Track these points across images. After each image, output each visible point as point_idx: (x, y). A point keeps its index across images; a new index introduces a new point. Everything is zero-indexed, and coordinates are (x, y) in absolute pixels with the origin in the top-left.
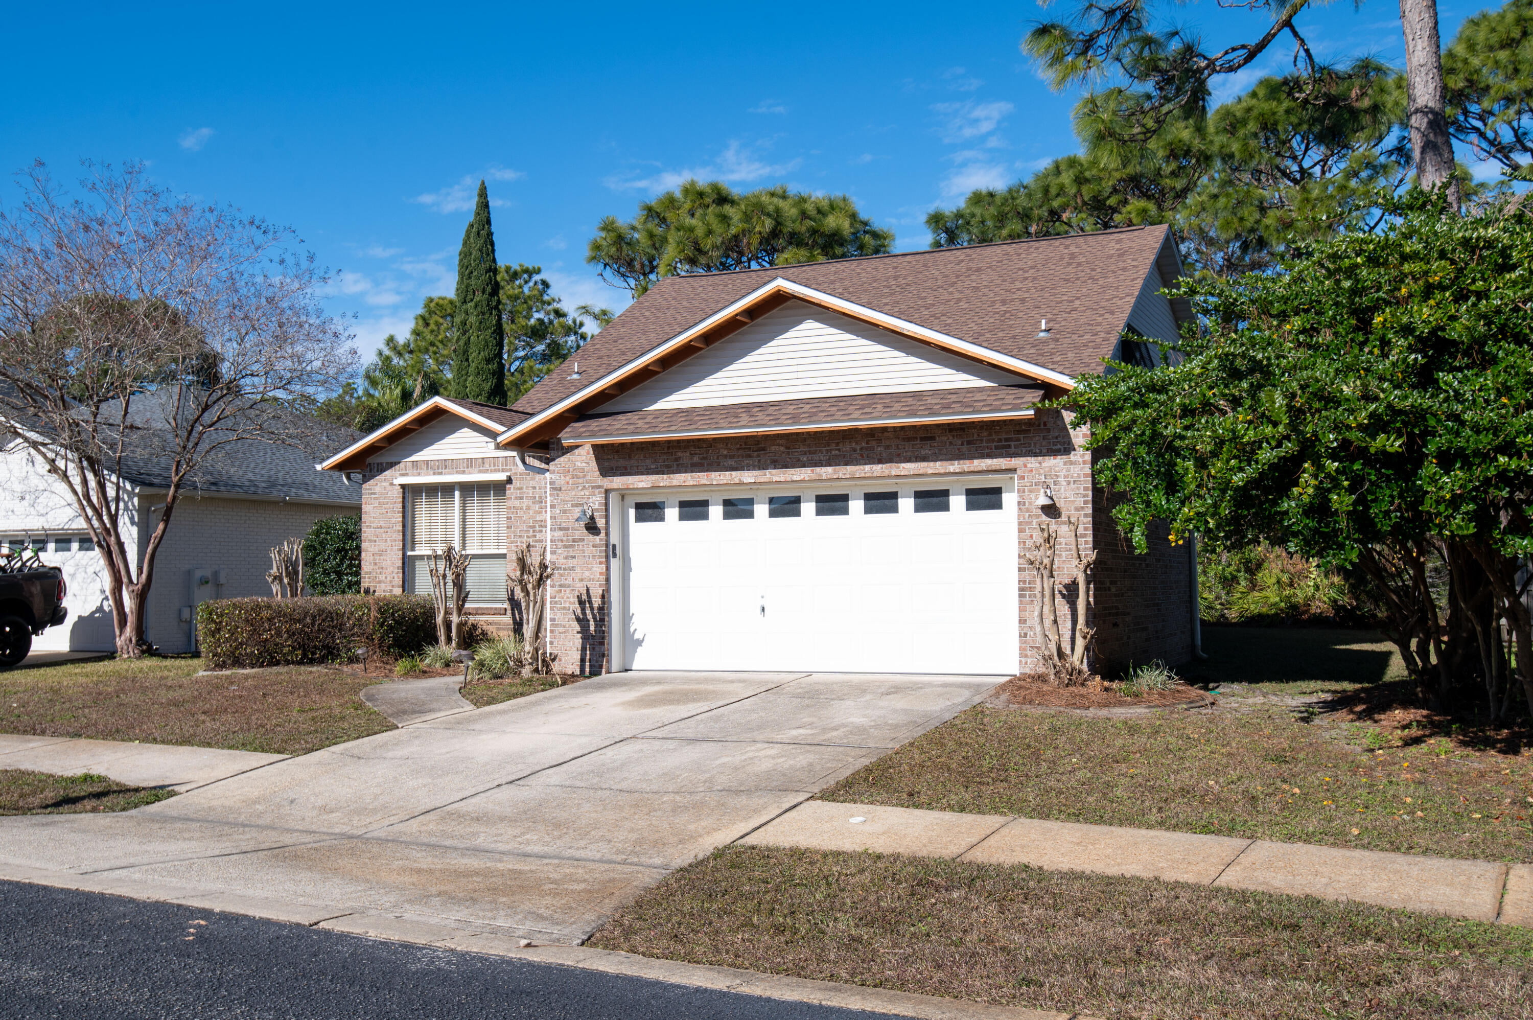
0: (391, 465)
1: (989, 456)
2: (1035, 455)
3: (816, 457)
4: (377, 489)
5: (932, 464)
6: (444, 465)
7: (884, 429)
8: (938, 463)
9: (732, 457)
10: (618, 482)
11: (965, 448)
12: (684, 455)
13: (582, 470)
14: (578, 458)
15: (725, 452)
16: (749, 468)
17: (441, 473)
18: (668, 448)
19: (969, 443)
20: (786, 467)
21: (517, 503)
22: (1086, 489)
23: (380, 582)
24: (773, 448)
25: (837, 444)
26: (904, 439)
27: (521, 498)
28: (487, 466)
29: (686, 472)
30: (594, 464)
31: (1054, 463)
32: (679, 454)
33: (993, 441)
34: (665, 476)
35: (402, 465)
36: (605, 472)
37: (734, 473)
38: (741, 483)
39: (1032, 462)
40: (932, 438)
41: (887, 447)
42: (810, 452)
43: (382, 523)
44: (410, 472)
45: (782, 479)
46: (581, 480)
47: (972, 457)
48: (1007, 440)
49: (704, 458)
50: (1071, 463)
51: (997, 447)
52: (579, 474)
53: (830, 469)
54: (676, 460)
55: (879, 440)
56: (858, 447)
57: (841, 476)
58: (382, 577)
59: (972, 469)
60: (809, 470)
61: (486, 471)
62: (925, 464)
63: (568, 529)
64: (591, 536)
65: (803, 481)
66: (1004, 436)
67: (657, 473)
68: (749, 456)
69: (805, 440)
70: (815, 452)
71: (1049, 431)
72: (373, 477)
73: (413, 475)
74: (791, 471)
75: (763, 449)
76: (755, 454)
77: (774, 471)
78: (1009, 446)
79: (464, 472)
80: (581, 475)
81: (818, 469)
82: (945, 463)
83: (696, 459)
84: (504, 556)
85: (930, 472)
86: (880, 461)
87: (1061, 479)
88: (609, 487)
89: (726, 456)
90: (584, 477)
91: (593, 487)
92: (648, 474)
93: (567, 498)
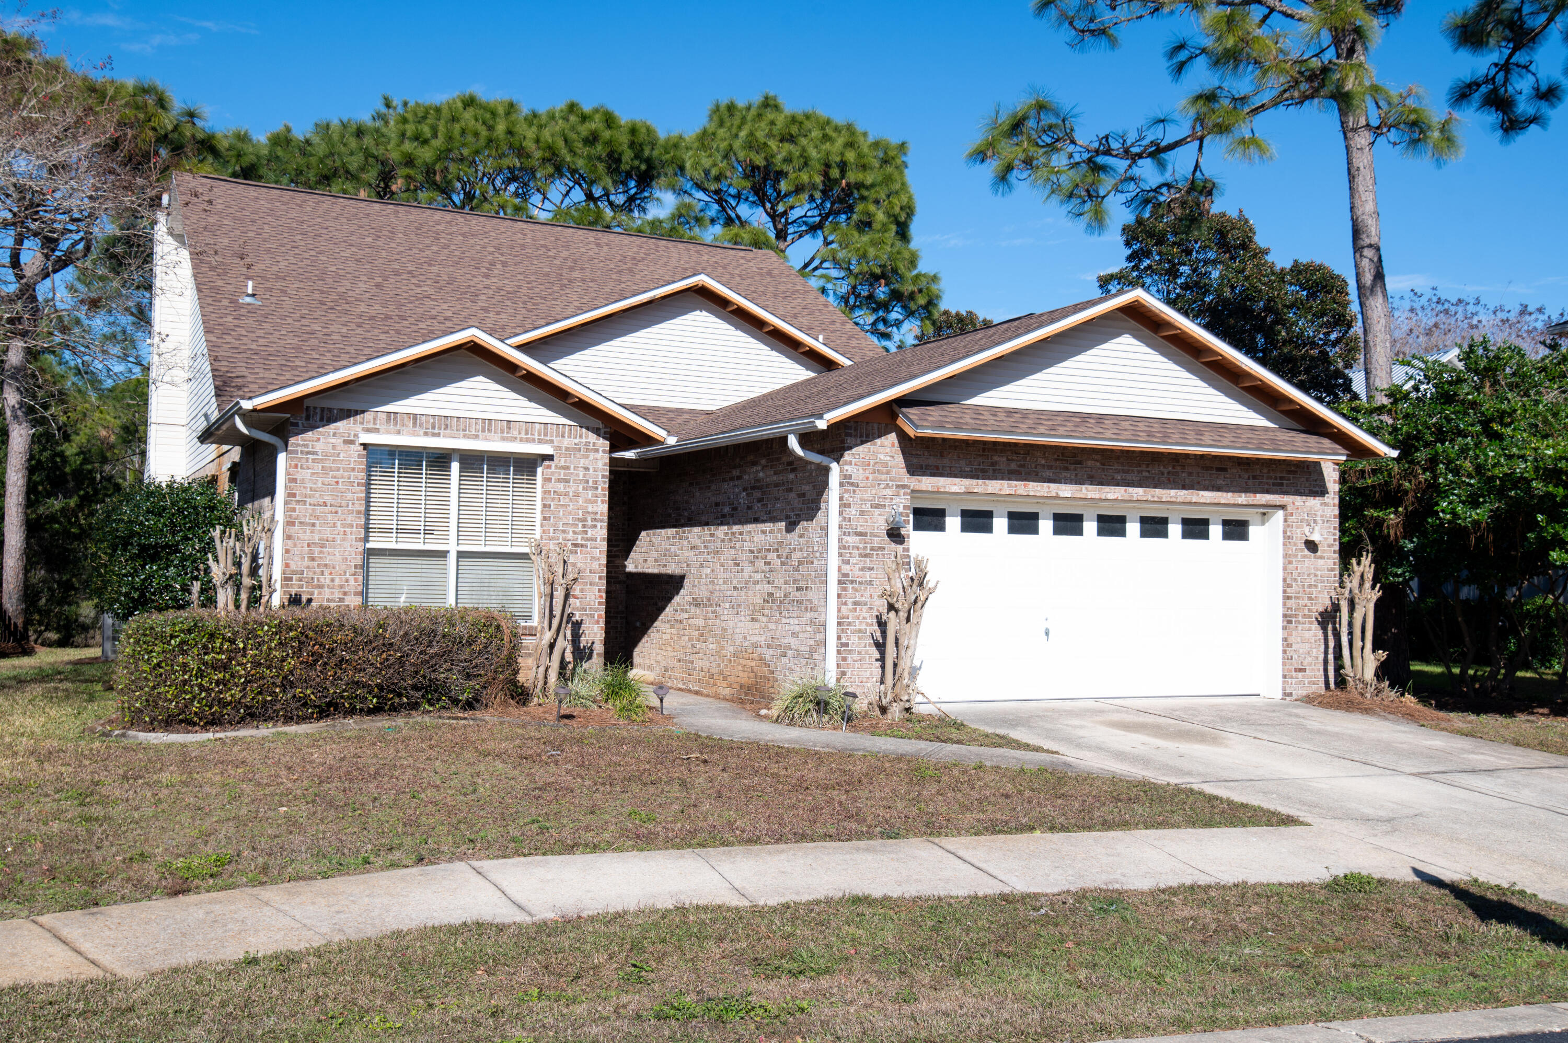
0: (347, 414)
1: (1268, 492)
2: (1301, 494)
3: (1129, 477)
4: (319, 447)
5: (1225, 494)
6: (443, 423)
7: (1187, 456)
8: (1230, 494)
9: (1050, 467)
10: (927, 483)
11: (1250, 482)
12: (1001, 460)
13: (886, 464)
14: (881, 450)
15: (1043, 462)
16: (1067, 481)
17: (438, 435)
18: (984, 450)
19: (1254, 477)
20: (1101, 484)
21: (561, 487)
22: (1335, 528)
23: (320, 587)
24: (1090, 463)
25: (1148, 466)
26: (1203, 468)
27: (567, 481)
28: (514, 433)
29: (1002, 479)
30: (900, 459)
31: (1313, 502)
32: (996, 458)
33: (1271, 478)
34: (980, 482)
35: (368, 416)
36: (914, 469)
37: (1052, 485)
38: (1057, 497)
39: (1298, 500)
40: (1224, 470)
41: (1190, 474)
42: (1124, 471)
43: (328, 499)
44: (382, 428)
45: (1097, 496)
46: (884, 477)
47: (1255, 492)
48: (1281, 478)
49: (1021, 466)
50: (1326, 505)
51: (1274, 484)
52: (881, 469)
53: (1140, 491)
54: (993, 464)
55: (1183, 466)
56: (1166, 471)
57: (1150, 498)
58: (326, 579)
59: (1255, 502)
60: (1121, 489)
61: (514, 439)
62: (1219, 494)
63: (865, 534)
64: (893, 545)
65: (1116, 500)
66: (1279, 475)
67: (972, 478)
68: (1067, 469)
69: (1118, 458)
70: (1127, 472)
71: (1310, 473)
72: (313, 428)
73: (388, 432)
74: (1106, 489)
75: (1080, 463)
76: (1072, 467)
77: (1090, 487)
78: (1282, 484)
79: (476, 437)
80: (884, 470)
81: (1130, 489)
82: (1236, 494)
83: (1013, 466)
84: (524, 556)
85: (1223, 501)
86: (1184, 487)
87: (1318, 518)
88: (917, 488)
89: (1043, 466)
90: (888, 473)
91: (898, 486)
92: (962, 477)
93: (866, 496)
